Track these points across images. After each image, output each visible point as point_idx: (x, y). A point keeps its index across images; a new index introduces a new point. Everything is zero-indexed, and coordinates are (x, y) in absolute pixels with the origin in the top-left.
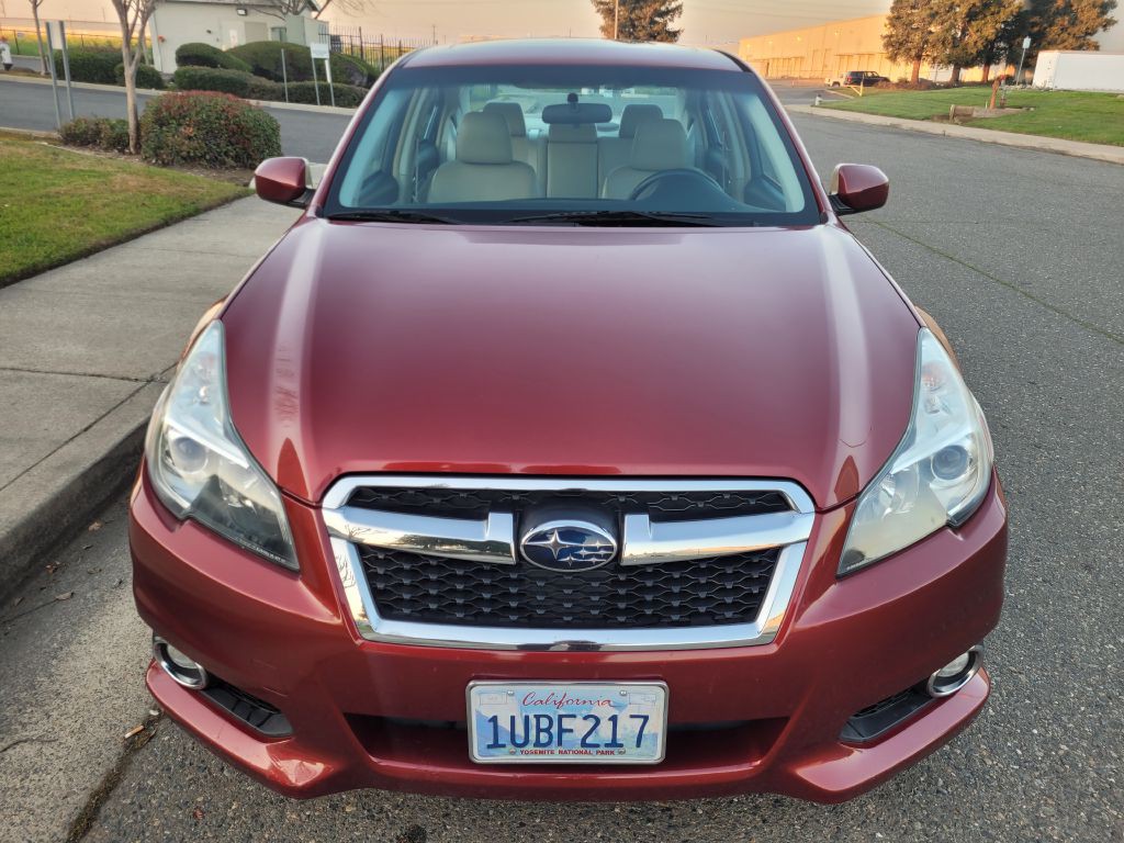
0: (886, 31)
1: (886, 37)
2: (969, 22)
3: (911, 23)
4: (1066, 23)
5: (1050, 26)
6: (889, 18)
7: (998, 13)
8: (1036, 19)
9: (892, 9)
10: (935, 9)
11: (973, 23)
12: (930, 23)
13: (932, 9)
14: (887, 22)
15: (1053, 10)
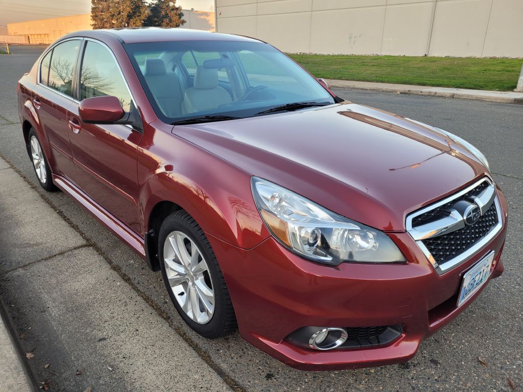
0: (93, 22)
1: (92, 25)
2: (129, 19)
3: (103, 19)
4: (168, 21)
5: (162, 22)
6: (91, 16)
7: (140, 16)
8: (156, 19)
9: (92, 12)
10: (113, 13)
11: (131, 20)
12: (112, 19)
13: (111, 13)
14: (91, 18)
15: (161, 15)
